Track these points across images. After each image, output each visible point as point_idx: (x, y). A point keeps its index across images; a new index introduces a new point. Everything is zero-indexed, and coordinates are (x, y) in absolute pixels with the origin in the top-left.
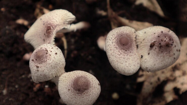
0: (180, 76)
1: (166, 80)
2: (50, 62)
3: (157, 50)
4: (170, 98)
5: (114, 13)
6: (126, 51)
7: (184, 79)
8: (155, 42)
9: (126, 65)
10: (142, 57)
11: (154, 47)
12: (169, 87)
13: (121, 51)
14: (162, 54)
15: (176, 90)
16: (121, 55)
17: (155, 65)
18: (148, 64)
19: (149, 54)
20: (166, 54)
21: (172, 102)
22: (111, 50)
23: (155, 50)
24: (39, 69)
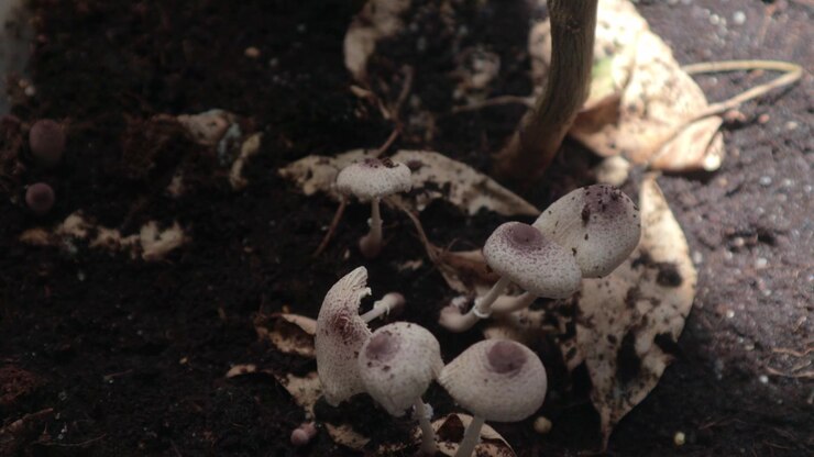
0: (651, 311)
1: (626, 332)
2: (408, 345)
3: (600, 219)
4: (657, 364)
5: (440, 250)
6: (540, 249)
7: (662, 311)
8: (586, 206)
9: (558, 275)
10: (575, 251)
11: (592, 218)
12: (644, 343)
13: (531, 255)
14: (614, 223)
15: (662, 341)
16: (538, 261)
17: (610, 253)
18: (596, 259)
19: (586, 238)
20: (621, 219)
21: (666, 370)
22: (512, 263)
23: (595, 223)
24: (394, 371)
